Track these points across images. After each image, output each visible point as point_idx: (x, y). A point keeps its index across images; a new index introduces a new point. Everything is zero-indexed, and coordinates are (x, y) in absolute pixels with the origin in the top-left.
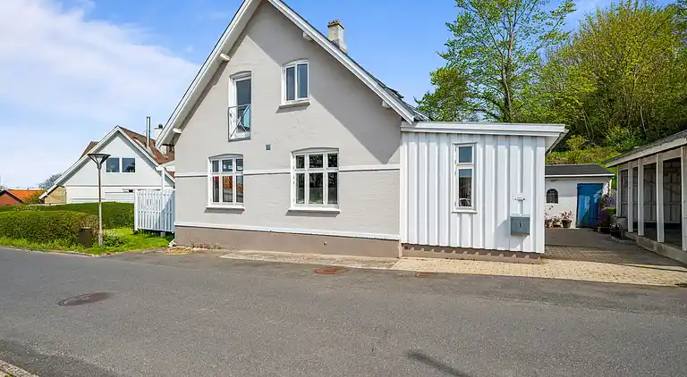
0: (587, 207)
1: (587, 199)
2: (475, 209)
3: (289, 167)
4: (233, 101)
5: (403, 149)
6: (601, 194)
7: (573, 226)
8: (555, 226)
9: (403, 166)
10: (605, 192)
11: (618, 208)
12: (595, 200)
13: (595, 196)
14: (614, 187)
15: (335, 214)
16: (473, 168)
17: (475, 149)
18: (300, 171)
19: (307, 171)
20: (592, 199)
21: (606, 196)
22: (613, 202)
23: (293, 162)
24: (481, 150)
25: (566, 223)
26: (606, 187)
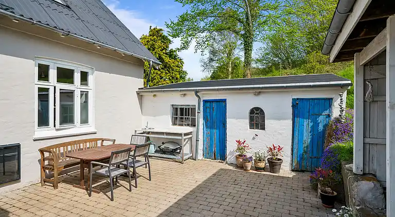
0: (307, 138)
1: (306, 124)
6: (329, 116)
7: (285, 170)
8: (258, 169)
10: (336, 113)
11: (356, 144)
12: (321, 128)
13: (321, 119)
14: (350, 106)
20: (316, 124)
21: (338, 120)
22: (347, 131)
25: (274, 164)
26: (336, 104)
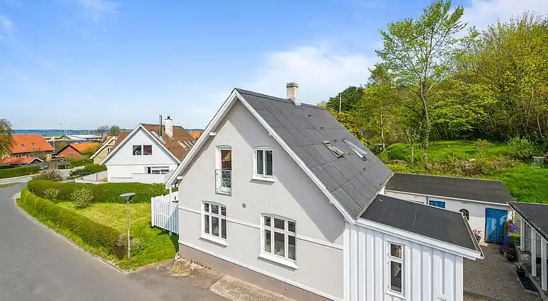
0: (494, 227)
1: (494, 221)
2: (404, 295)
3: (260, 224)
4: (218, 165)
5: (346, 233)
6: (506, 219)
9: (346, 248)
10: (509, 217)
12: (501, 223)
13: (501, 219)
15: (293, 269)
16: (402, 263)
17: (404, 249)
18: (268, 228)
19: (273, 229)
20: (498, 221)
23: (262, 220)
24: (409, 251)
26: (510, 214)
